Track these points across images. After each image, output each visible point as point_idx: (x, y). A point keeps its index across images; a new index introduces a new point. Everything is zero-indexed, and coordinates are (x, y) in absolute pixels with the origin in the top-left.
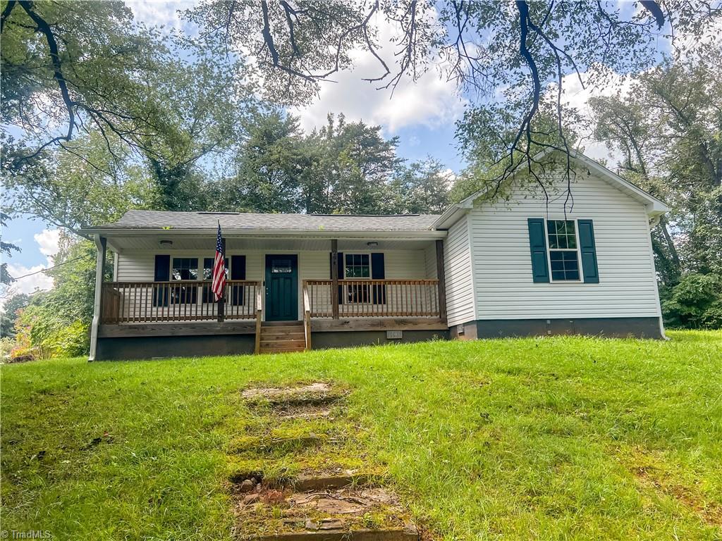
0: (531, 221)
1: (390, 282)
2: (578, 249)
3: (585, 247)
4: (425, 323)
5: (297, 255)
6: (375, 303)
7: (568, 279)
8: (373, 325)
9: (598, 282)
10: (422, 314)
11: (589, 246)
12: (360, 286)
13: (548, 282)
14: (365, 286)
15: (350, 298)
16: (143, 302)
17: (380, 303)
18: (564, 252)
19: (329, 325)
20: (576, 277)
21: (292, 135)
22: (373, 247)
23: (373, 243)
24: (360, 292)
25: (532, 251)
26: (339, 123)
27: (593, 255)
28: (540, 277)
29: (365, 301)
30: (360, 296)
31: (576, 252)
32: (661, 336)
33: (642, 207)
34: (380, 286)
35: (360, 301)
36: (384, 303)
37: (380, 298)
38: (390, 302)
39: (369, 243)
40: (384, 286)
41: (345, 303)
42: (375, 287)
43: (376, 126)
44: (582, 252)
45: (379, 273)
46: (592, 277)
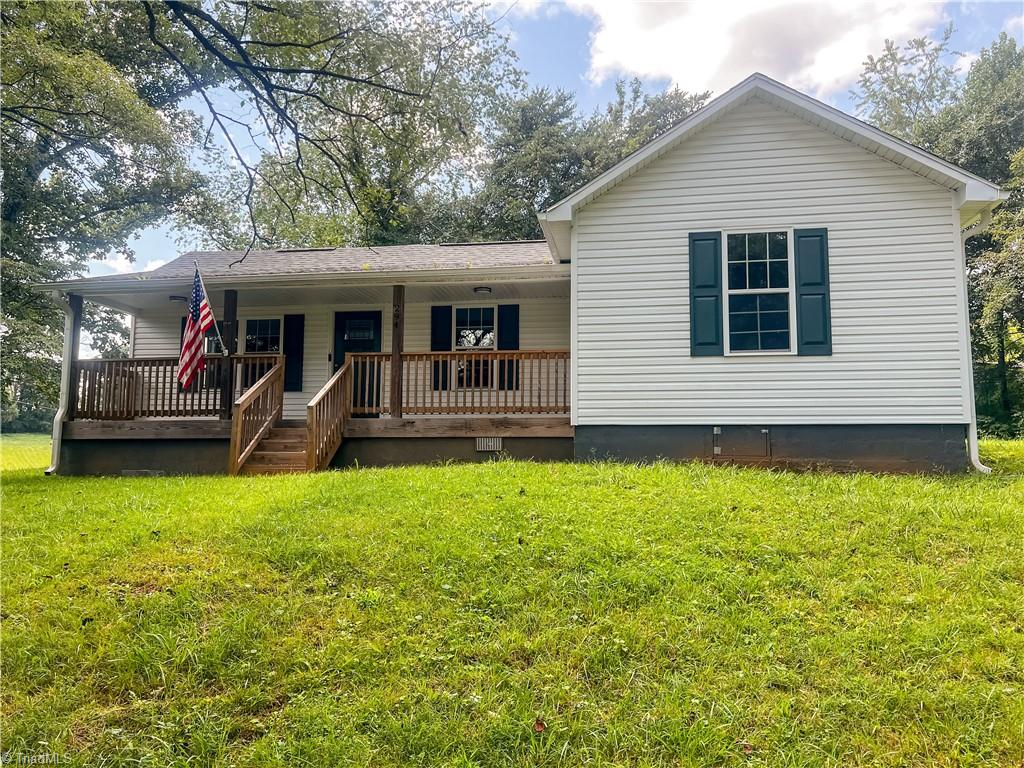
0: (695, 239)
1: (529, 355)
2: (792, 289)
3: (805, 285)
4: (542, 425)
5: (380, 312)
6: (501, 387)
7: (764, 347)
8: (453, 428)
9: (829, 353)
10: (540, 410)
11: (816, 283)
12: (477, 363)
13: (721, 354)
14: (486, 363)
15: (460, 381)
16: (168, 385)
17: (510, 388)
18: (761, 295)
19: (382, 427)
20: (784, 344)
21: (565, 121)
22: (483, 294)
23: (481, 288)
24: (477, 372)
25: (693, 297)
26: (632, 95)
27: (824, 298)
28: (704, 343)
29: (485, 384)
30: (476, 375)
31: (787, 295)
32: (970, 463)
33: (948, 195)
34: (511, 362)
35: (477, 384)
36: (517, 389)
37: (509, 381)
38: (527, 387)
39: (476, 289)
40: (518, 361)
41: (453, 388)
42: (502, 363)
43: (701, 94)
44: (799, 296)
45: (509, 338)
46: (818, 342)
